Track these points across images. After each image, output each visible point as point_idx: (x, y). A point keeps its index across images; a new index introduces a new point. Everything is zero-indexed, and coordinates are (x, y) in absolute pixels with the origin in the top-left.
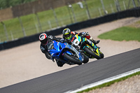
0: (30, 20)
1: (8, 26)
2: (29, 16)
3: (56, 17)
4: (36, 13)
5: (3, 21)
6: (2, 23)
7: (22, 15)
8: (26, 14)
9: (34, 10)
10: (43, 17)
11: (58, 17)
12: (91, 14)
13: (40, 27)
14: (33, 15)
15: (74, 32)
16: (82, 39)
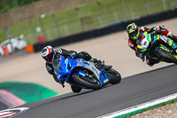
15: (143, 28)
16: (153, 39)
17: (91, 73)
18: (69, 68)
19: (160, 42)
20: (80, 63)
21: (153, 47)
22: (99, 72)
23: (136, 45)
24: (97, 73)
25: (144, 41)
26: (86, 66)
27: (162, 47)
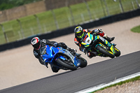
0: (63, 13)
1: (42, 19)
2: (62, 9)
3: (89, 10)
4: (69, 6)
5: (36, 14)
6: (35, 16)
7: (55, 8)
8: (59, 7)
9: (67, 3)
10: (75, 10)
11: (91, 10)
12: (124, 8)
13: (73, 20)
14: (66, 8)
15: (86, 30)
16: (94, 38)
17: (68, 58)
18: (53, 53)
19: (99, 41)
20: (61, 50)
21: (95, 44)
22: (74, 58)
23: (80, 42)
24: (73, 58)
25: (87, 39)
26: (65, 53)
27: (101, 45)
